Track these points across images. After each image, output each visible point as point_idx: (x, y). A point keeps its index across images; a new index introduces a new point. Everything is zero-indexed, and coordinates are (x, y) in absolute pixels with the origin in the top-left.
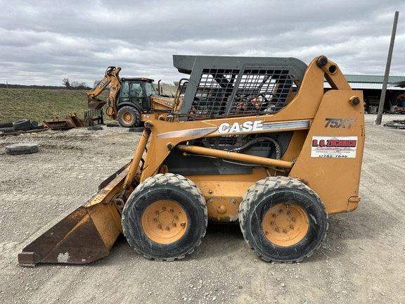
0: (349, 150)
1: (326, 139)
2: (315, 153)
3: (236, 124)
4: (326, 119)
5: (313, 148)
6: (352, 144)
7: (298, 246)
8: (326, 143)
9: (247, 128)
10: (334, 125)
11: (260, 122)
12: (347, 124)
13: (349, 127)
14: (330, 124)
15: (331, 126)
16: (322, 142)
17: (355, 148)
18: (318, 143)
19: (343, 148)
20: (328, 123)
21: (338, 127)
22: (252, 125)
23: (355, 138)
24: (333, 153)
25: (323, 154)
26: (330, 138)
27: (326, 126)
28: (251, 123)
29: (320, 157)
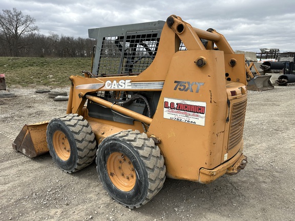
0: (197, 116)
1: (176, 102)
2: (167, 114)
3: (115, 82)
4: (175, 82)
5: (165, 109)
6: (200, 110)
7: (128, 194)
8: (176, 106)
9: (122, 86)
10: (182, 88)
11: (129, 81)
12: (194, 88)
13: (197, 92)
14: (179, 87)
15: (180, 89)
16: (172, 104)
17: (204, 115)
18: (169, 106)
19: (192, 113)
20: (177, 86)
21: (186, 91)
22: (124, 83)
23: (203, 104)
24: (182, 116)
25: (173, 116)
26: (179, 102)
27: (175, 89)
28: (123, 81)
29: (171, 119)
